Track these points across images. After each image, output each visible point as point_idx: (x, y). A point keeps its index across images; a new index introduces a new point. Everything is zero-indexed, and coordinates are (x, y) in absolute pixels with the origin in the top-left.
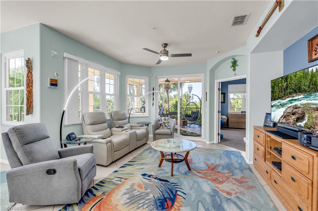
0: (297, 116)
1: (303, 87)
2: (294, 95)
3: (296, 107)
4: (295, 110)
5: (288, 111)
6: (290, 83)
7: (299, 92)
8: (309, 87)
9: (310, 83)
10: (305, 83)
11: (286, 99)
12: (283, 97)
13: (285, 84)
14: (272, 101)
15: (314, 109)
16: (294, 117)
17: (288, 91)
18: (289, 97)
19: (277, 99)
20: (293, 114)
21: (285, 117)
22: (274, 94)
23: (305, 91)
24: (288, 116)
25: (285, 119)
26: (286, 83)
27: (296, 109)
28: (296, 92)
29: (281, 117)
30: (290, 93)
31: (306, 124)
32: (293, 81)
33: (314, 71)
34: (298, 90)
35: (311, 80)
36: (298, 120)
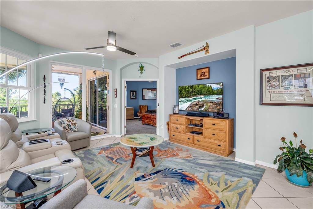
0: (199, 106)
1: (203, 92)
2: (198, 96)
3: (199, 102)
4: (198, 103)
5: (193, 103)
6: (195, 90)
7: (201, 94)
8: (206, 93)
9: (207, 91)
10: (204, 91)
11: (191, 97)
12: (189, 96)
13: (191, 90)
14: (179, 98)
15: (209, 102)
16: (197, 106)
17: (193, 93)
18: (194, 97)
19: (184, 97)
20: (197, 105)
21: (191, 107)
22: (181, 95)
23: (205, 94)
24: (193, 106)
25: (190, 108)
26: (191, 89)
27: (198, 102)
28: (198, 94)
29: (188, 107)
30: (195, 95)
31: (205, 109)
32: (197, 89)
33: (210, 86)
34: (200, 93)
35: (208, 90)
36: (200, 107)
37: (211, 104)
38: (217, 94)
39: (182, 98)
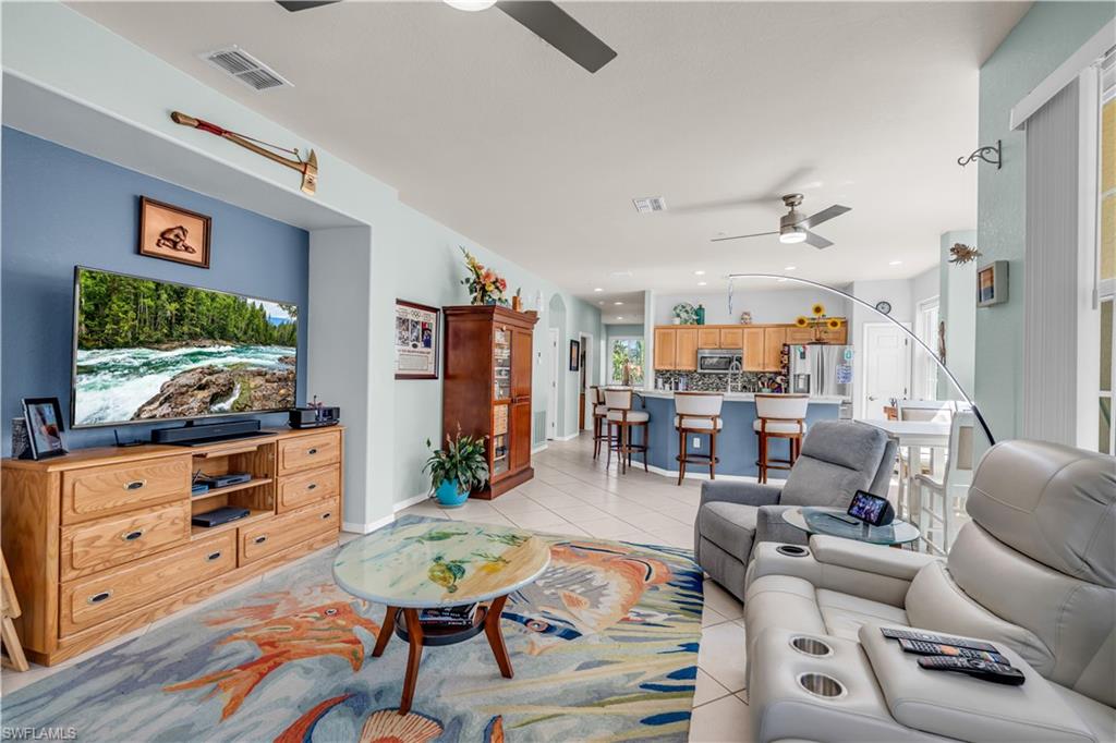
0: (214, 390)
1: (231, 329)
2: (208, 342)
3: (211, 371)
4: (208, 378)
5: (183, 381)
6: (193, 311)
7: (221, 338)
8: (245, 333)
9: (248, 325)
10: (236, 324)
11: (175, 348)
12: (158, 341)
13: (172, 308)
15: (252, 372)
16: (201, 395)
17: (185, 329)
18: (187, 345)
19: (126, 345)
20: (202, 388)
21: (166, 399)
22: (102, 325)
23: (238, 340)
24: (182, 394)
25: (167, 404)
26: (175, 306)
27: (210, 374)
28: (211, 336)
29: (150, 403)
30: (194, 337)
31: (236, 402)
32: (203, 308)
33: (258, 307)
34: (218, 332)
35: (250, 321)
36: (215, 399)
37: (259, 381)
38: (282, 343)
39: (110, 345)
